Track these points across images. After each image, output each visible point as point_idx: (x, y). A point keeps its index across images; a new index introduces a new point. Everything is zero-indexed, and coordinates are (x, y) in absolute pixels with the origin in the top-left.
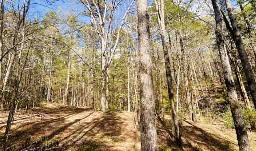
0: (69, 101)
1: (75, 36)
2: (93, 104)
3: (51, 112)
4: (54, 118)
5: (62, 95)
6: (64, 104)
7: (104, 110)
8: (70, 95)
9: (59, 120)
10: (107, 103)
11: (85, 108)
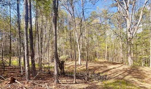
0: (108, 59)
1: (108, 23)
2: (123, 61)
3: (101, 63)
4: (102, 65)
5: (104, 55)
6: (106, 60)
7: (130, 65)
8: (108, 56)
9: (105, 67)
10: (132, 61)
11: (117, 62)
